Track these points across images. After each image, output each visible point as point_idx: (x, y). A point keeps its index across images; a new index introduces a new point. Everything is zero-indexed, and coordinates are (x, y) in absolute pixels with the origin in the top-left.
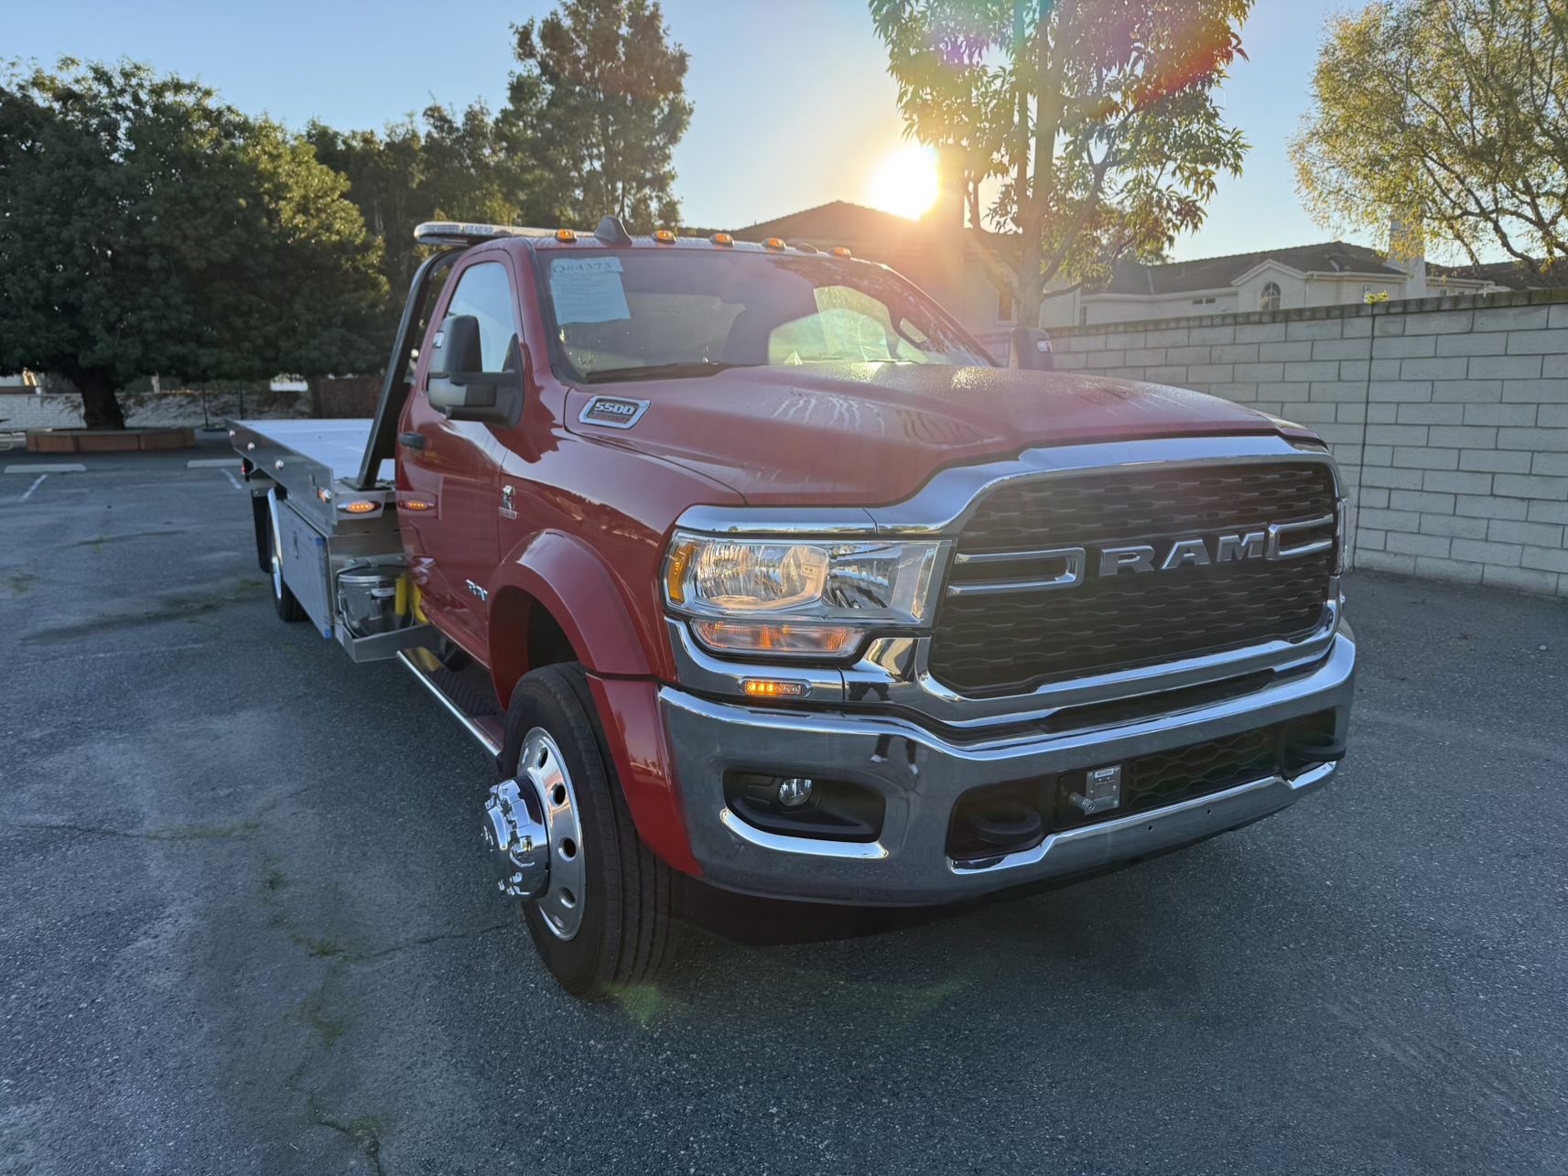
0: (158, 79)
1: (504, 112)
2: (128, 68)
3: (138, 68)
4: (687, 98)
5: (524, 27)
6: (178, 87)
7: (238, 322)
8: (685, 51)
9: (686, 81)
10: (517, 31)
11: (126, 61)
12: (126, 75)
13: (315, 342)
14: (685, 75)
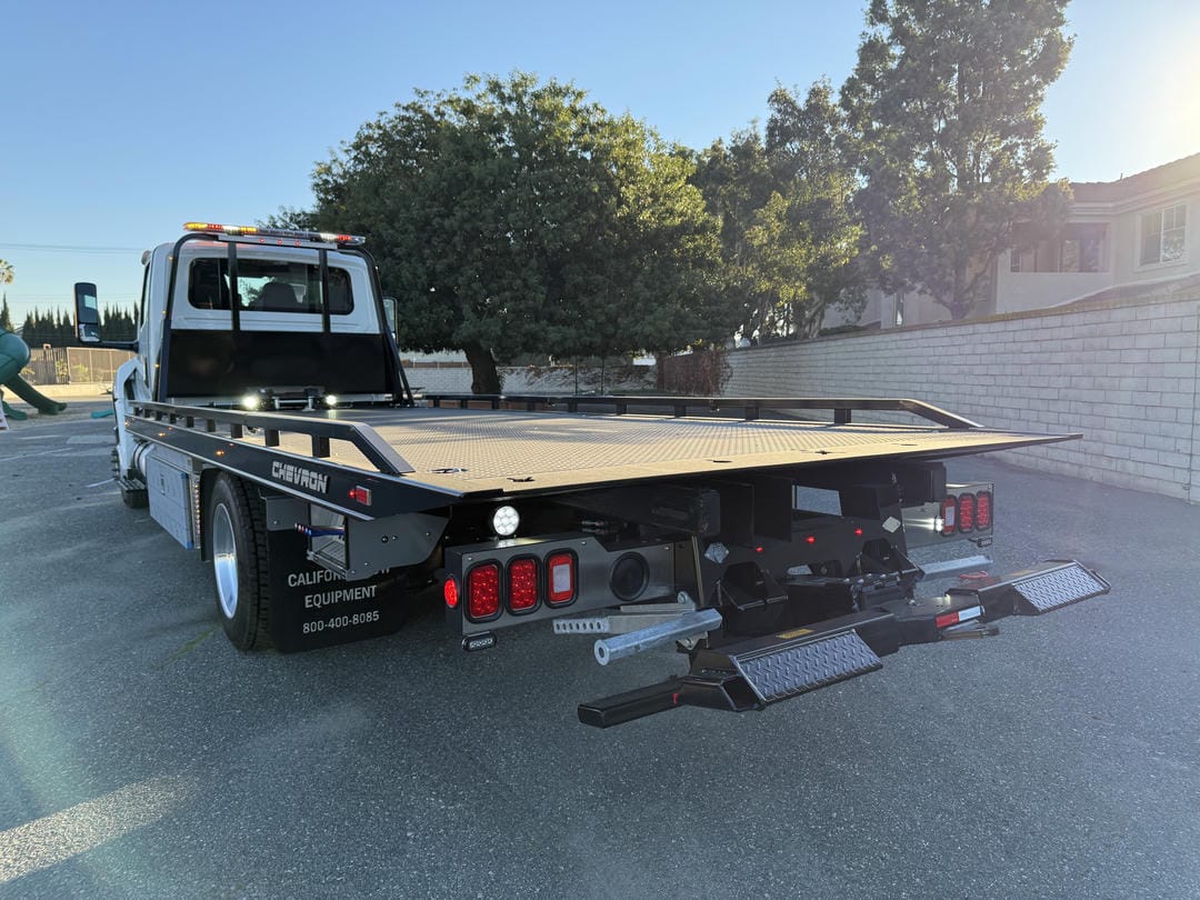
2: (517, 79)
3: (525, 77)
4: (1065, 32)
7: (585, 300)
11: (517, 73)
12: (516, 85)
13: (649, 318)
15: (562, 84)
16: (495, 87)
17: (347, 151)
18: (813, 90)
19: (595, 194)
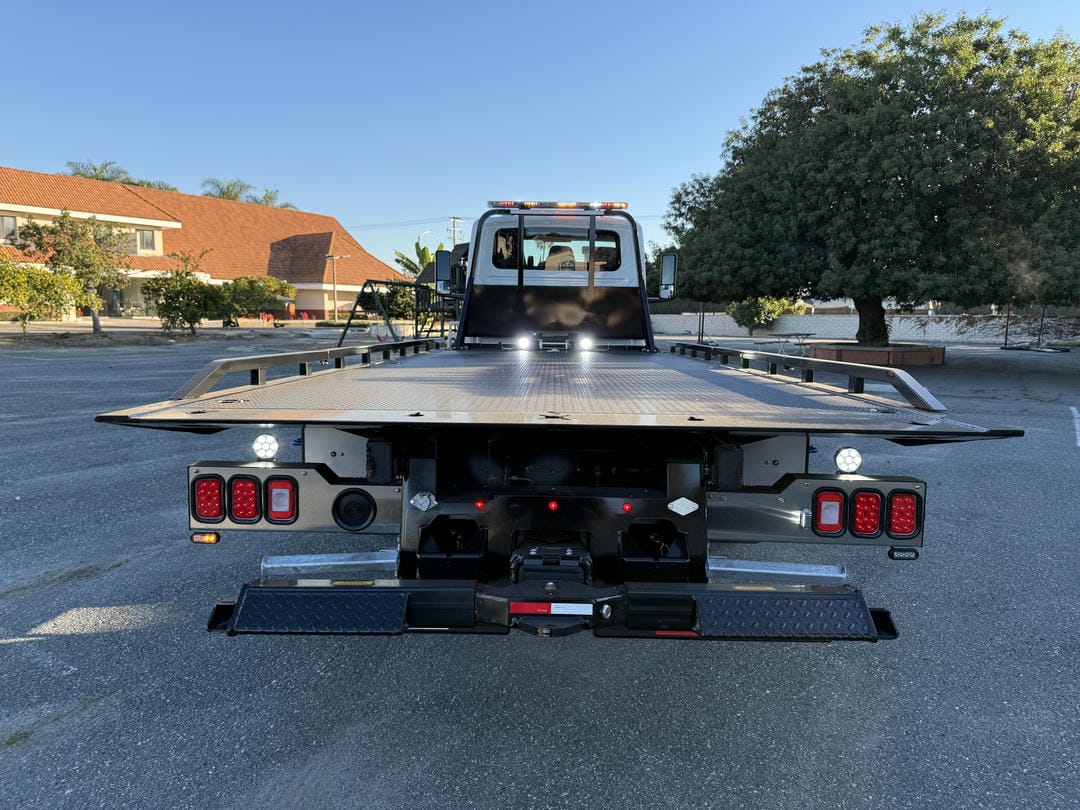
16: (895, 34)
17: (754, 118)
19: (989, 129)
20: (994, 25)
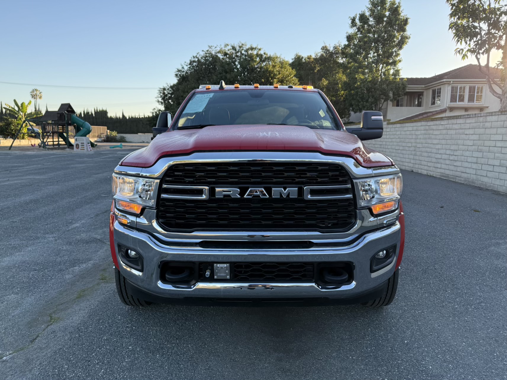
0: (247, 47)
1: (345, 45)
2: (240, 45)
3: (243, 45)
4: (407, 34)
5: (354, 17)
6: (252, 49)
8: (408, 17)
9: (408, 27)
10: (351, 19)
11: (240, 43)
12: (240, 47)
14: (408, 25)
15: (254, 46)
16: (234, 48)
17: (187, 65)
18: (334, 47)
20: (260, 50)
